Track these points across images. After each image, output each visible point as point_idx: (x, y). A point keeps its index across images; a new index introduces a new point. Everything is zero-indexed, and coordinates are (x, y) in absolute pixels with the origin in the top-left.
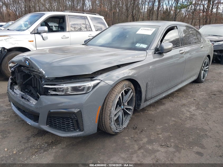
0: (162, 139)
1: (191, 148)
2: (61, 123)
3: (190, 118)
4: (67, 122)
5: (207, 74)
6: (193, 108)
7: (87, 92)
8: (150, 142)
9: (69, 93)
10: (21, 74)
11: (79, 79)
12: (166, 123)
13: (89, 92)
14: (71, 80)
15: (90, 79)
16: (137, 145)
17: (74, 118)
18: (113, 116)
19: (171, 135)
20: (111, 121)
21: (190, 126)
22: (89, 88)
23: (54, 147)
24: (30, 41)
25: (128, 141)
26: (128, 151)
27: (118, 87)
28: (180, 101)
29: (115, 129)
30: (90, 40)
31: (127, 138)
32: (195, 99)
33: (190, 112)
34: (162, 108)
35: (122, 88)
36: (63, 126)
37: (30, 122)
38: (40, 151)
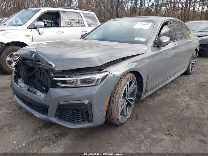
0: (165, 128)
1: (194, 136)
2: (71, 115)
3: (186, 107)
4: (76, 113)
5: (194, 66)
6: (187, 98)
7: (96, 84)
8: (154, 131)
9: (78, 85)
10: (25, 68)
11: (88, 71)
12: (165, 113)
13: (98, 84)
14: (80, 73)
15: (99, 71)
16: (143, 134)
17: (84, 110)
18: (120, 107)
19: (173, 125)
20: (118, 112)
21: (188, 115)
22: (98, 80)
23: (62, 139)
24: (27, 36)
25: (133, 131)
26: (135, 141)
27: (123, 79)
28: (173, 92)
29: (121, 120)
30: (87, 34)
31: (131, 128)
32: (186, 89)
33: (185, 102)
34: (159, 98)
35: (127, 80)
36: (72, 118)
37: (37, 114)
38: (49, 142)
